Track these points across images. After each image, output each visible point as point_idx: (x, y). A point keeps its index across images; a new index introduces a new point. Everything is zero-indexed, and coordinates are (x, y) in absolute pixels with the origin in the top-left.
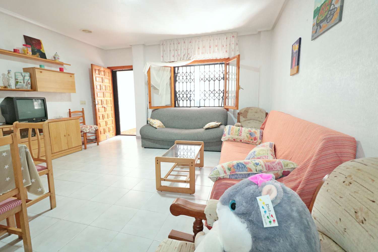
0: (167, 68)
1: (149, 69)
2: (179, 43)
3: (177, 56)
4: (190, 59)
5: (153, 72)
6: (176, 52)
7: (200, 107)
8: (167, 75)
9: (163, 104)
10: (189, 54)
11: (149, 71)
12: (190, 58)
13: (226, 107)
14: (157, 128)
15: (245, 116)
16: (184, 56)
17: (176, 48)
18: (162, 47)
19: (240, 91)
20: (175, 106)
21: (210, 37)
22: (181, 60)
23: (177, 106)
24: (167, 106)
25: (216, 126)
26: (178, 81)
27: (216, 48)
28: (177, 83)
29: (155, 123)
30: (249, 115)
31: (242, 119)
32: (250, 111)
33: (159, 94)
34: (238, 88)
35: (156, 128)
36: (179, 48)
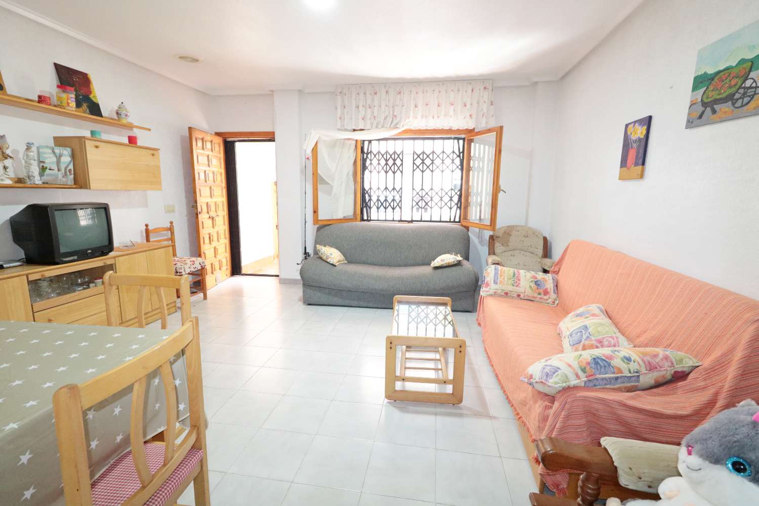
0: (349, 142)
1: (317, 143)
2: (376, 93)
3: (370, 119)
4: (397, 126)
5: (323, 152)
6: (369, 111)
7: (412, 221)
8: (349, 156)
9: (340, 216)
10: (395, 116)
11: (315, 150)
12: (397, 123)
13: (465, 224)
14: (337, 264)
15: (505, 243)
16: (385, 118)
17: (369, 102)
18: (339, 98)
19: (501, 195)
20: (362, 220)
21: (438, 85)
22: (380, 126)
23: (365, 218)
24: (346, 220)
25: (456, 262)
26: (369, 168)
27: (452, 108)
28: (367, 172)
29: (331, 254)
30: (513, 241)
31: (498, 248)
32: (514, 233)
33: (333, 195)
34: (496, 189)
35: (335, 266)
36: (376, 103)
